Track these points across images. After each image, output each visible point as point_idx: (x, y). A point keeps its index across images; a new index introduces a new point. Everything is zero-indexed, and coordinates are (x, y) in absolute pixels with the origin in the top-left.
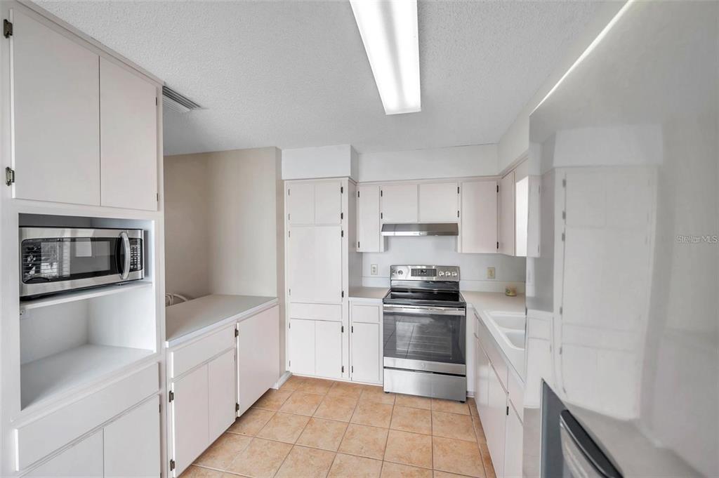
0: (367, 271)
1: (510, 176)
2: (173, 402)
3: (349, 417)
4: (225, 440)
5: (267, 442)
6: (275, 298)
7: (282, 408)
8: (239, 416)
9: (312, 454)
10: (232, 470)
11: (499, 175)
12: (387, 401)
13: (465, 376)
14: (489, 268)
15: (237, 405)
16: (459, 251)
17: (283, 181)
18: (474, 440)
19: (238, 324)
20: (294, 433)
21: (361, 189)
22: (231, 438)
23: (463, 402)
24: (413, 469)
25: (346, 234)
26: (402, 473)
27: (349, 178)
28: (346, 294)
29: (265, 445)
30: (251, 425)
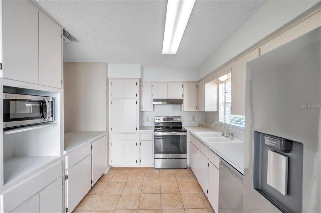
0: (145, 119)
1: (203, 82)
2: (67, 180)
3: (142, 180)
4: (87, 198)
5: (108, 195)
6: (105, 132)
7: (111, 181)
8: (92, 186)
9: (130, 196)
10: (95, 209)
11: (198, 81)
12: (156, 171)
13: (186, 158)
14: (192, 117)
15: (92, 181)
16: (183, 110)
17: (109, 78)
18: (192, 181)
19: (92, 143)
20: (120, 189)
21: (143, 84)
22: (89, 196)
23: (185, 168)
24: (173, 194)
25: (138, 103)
26: (169, 196)
27: (140, 79)
28: (138, 129)
29: (107, 196)
30: (98, 190)
